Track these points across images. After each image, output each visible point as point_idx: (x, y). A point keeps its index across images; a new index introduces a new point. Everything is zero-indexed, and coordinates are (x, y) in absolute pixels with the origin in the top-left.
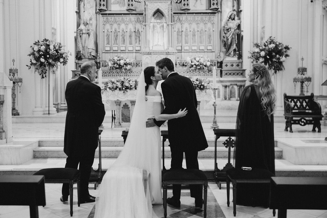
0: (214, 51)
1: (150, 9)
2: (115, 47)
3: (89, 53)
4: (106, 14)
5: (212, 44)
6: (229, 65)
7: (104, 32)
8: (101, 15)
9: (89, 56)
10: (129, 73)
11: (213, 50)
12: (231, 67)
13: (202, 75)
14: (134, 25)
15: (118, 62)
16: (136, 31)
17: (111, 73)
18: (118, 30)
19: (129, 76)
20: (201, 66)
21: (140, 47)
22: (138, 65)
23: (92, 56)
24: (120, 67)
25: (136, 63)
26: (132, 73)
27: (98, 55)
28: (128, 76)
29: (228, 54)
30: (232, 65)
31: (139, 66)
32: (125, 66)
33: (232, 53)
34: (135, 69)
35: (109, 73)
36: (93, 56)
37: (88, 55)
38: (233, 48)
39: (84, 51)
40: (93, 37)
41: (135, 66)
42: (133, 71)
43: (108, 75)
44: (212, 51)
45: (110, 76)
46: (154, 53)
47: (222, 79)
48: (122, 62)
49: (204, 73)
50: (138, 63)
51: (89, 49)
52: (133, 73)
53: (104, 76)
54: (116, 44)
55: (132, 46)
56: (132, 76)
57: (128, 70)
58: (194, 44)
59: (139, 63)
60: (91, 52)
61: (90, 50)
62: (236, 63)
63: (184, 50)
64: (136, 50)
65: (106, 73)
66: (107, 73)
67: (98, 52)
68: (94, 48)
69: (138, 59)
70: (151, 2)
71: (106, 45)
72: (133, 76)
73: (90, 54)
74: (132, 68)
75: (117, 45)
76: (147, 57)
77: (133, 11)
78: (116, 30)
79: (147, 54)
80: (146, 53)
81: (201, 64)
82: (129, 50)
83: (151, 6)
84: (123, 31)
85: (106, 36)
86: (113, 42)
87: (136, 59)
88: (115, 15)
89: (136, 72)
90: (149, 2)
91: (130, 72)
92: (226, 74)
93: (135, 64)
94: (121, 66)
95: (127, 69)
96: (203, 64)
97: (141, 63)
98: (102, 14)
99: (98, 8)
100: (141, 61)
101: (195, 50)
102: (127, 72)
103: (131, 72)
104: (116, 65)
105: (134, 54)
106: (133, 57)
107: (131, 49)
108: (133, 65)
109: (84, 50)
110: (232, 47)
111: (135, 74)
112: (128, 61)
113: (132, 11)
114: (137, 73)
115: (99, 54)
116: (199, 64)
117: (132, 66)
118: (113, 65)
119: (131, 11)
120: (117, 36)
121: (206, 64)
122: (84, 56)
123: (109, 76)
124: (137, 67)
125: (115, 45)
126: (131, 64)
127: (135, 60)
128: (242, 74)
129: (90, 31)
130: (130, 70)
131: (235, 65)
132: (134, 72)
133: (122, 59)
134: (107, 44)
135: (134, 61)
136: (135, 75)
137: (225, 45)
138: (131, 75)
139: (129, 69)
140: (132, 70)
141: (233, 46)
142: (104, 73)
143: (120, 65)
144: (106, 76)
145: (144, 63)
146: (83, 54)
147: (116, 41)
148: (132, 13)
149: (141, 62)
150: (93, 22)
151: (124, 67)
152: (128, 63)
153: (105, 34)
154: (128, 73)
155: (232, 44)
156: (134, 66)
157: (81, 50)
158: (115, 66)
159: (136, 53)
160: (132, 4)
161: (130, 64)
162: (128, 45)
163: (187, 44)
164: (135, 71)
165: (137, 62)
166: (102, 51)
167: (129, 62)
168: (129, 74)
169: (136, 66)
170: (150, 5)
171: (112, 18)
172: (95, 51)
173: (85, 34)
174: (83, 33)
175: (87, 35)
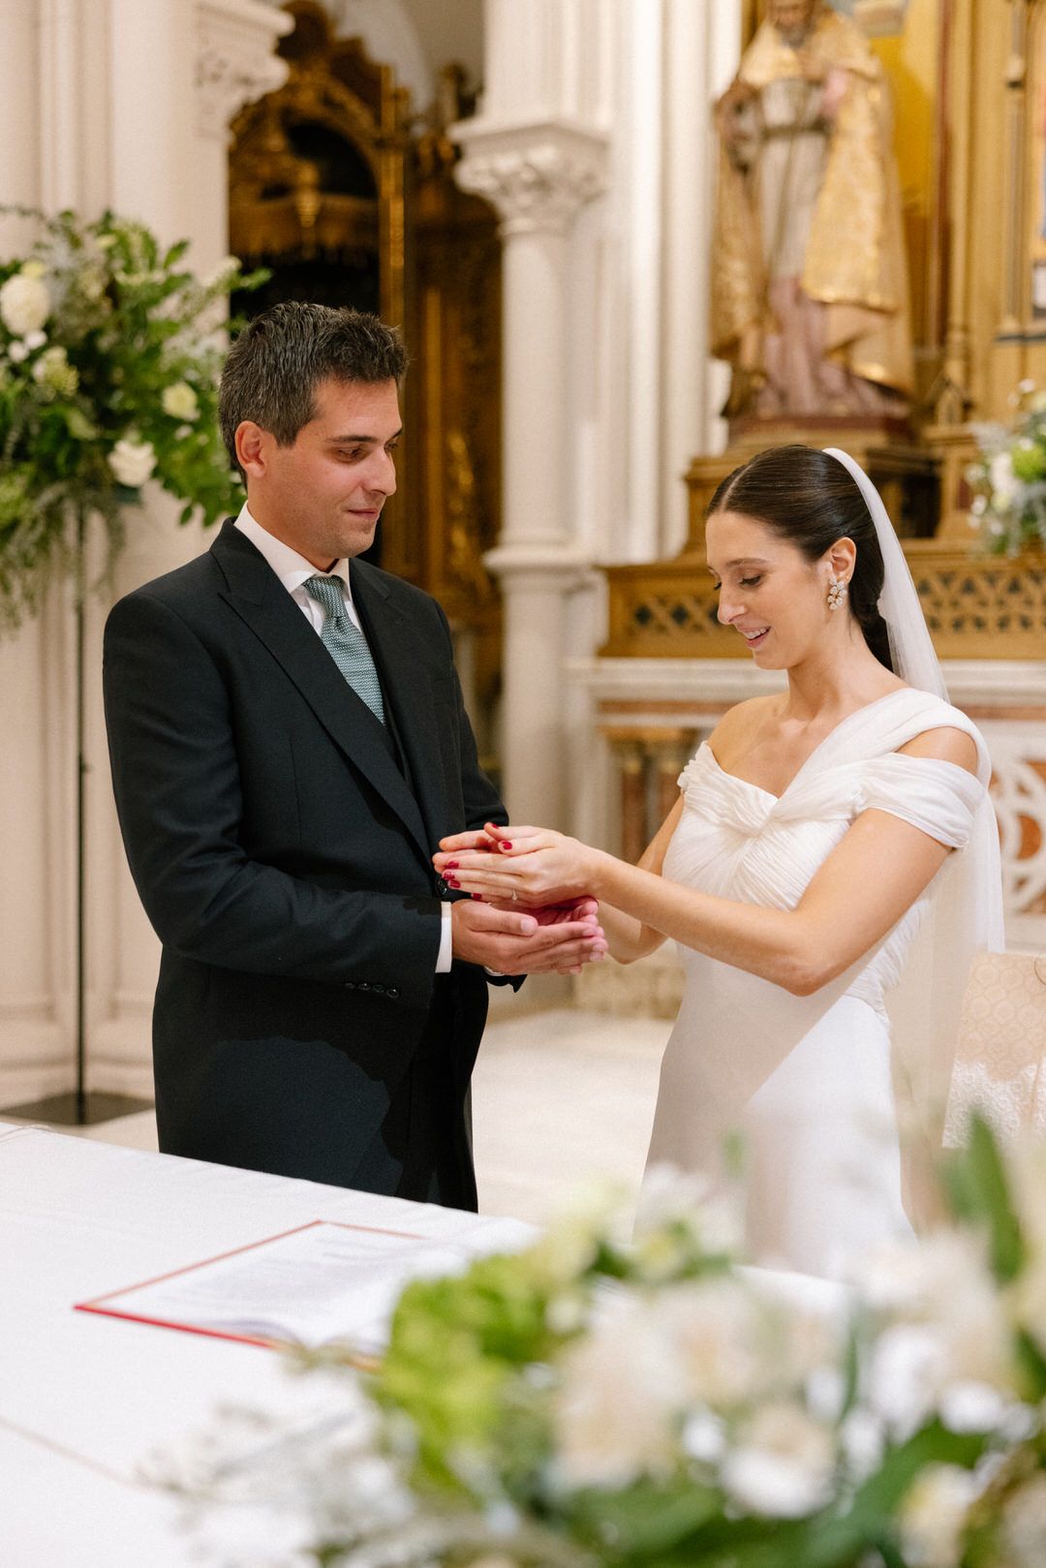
3: (828, 353)
7: (1017, 85)
9: (831, 396)
17: (1028, 584)
23: (871, 397)
27: (954, 370)
35: (1014, 587)
36: (884, 390)
37: (817, 380)
39: (773, 342)
43: (991, 615)
45: (1015, 625)
51: (824, 305)
53: (946, 625)
60: (847, 346)
61: (839, 326)
65: (969, 587)
66: (981, 584)
67: (956, 337)
68: (893, 293)
71: (1036, 246)
109: (780, 328)
115: (967, 357)
118: (1040, 488)
122: (783, 396)
123: (1003, 624)
129: (838, 85)
142: (956, 585)
144: (969, 627)
146: (764, 374)
166: (996, 318)
172: (901, 330)
173: (790, 132)
174: (768, 134)
175: (807, 148)
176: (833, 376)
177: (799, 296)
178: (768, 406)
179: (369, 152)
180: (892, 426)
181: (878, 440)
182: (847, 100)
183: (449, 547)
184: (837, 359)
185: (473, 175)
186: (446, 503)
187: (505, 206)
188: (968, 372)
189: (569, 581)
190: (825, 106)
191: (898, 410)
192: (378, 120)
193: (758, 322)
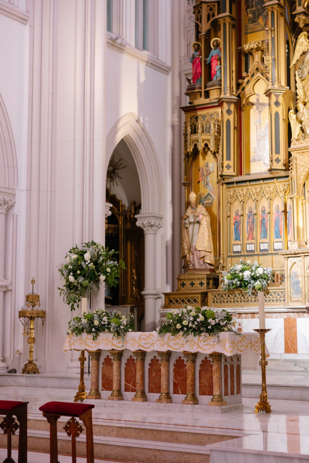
1: (302, 166)
2: (249, 244)
3: (201, 258)
4: (232, 183)
7: (229, 217)
8: (225, 186)
9: (201, 265)
14: (283, 198)
15: (241, 274)
16: (288, 210)
17: (231, 295)
18: (254, 211)
23: (208, 265)
24: (243, 284)
26: (269, 295)
27: (221, 261)
32: (252, 281)
35: (229, 296)
36: (210, 264)
37: (199, 263)
39: (192, 256)
40: (206, 229)
42: (272, 291)
43: (225, 300)
45: (229, 302)
46: (303, 253)
48: (247, 274)
51: (200, 251)
52: (271, 295)
54: (252, 239)
55: (280, 240)
56: (269, 301)
57: (259, 289)
60: (203, 257)
61: (202, 254)
65: (222, 296)
66: (224, 296)
67: (221, 256)
68: (210, 249)
70: (303, 152)
71: (233, 242)
73: (204, 262)
75: (254, 241)
76: (294, 262)
77: (279, 171)
78: (250, 212)
79: (293, 256)
80: (291, 254)
82: (275, 248)
83: (304, 160)
84: (263, 212)
85: (235, 225)
86: (246, 235)
88: (248, 183)
90: (299, 151)
91: (266, 294)
94: (247, 281)
98: (227, 184)
99: (220, 173)
100: (285, 270)
103: (268, 293)
104: (236, 280)
107: (278, 246)
109: (193, 254)
111: (275, 296)
112: (260, 271)
113: (277, 173)
114: (278, 295)
115: (223, 259)
118: (231, 281)
119: (276, 171)
120: (253, 222)
122: (193, 265)
123: (227, 302)
125: (250, 241)
126: (266, 277)
129: (201, 216)
132: (273, 294)
133: (248, 269)
134: (236, 239)
136: (275, 299)
138: (268, 299)
142: (220, 296)
143: (242, 280)
146: (190, 262)
147: (251, 232)
148: (277, 175)
150: (213, 198)
151: (250, 283)
153: (233, 221)
157: (186, 254)
158: (234, 282)
160: (278, 158)
162: (274, 239)
166: (227, 253)
170: (301, 157)
171: (244, 188)
172: (212, 255)
173: (194, 223)
174: (190, 223)
175: (197, 225)
176: (201, 262)
177: (196, 249)
178: (191, 267)
179: (117, 216)
180: (211, 270)
181: (209, 273)
182: (202, 219)
183: (132, 290)
184: (202, 259)
185: (138, 224)
186: (131, 282)
187: (145, 229)
188: (223, 261)
189: (156, 297)
190: (199, 219)
191: (213, 268)
192: (119, 210)
193: (189, 253)
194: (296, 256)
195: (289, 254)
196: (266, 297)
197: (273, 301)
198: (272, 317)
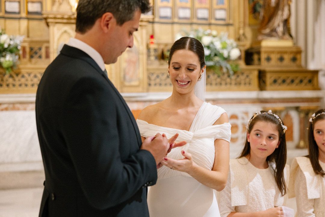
0: (231, 22)
5: (226, 6)
6: (274, 57)
10: (11, 76)
11: (230, 19)
12: (279, 63)
13: (214, 82)
19: (11, 86)
20: (217, 59)
21: (41, 3)
22: (36, 53)
25: (31, 49)
26: (20, 76)
28: (8, 85)
29: (267, 31)
30: (281, 59)
31: (40, 57)
33: (280, 29)
34: (29, 66)
38: (282, 15)
41: (28, 56)
42: (24, 71)
44: (227, 22)
47: (266, 94)
49: (219, 80)
50: (36, 47)
52: (23, 76)
56: (20, 85)
57: (7, 68)
58: (184, 4)
59: (40, 49)
62: (291, 53)
63: (161, 17)
64: (29, 13)
69: (36, 36)
72: (23, 86)
74: (18, 63)
76: (65, 32)
79: (65, 21)
80: (63, 18)
81: (216, 55)
87: (28, 37)
89: (32, 75)
91: (15, 76)
92: (275, 81)
93: (28, 50)
95: (5, 65)
96: (221, 55)
97: (47, 48)
100: (48, 42)
101: (185, 18)
102: (4, 75)
103: (17, 75)
105: (24, 23)
106: (19, 30)
107: (12, 7)
108: (21, 52)
110: (280, 13)
111: (29, 79)
112: (5, 40)
116: (213, 55)
117: (19, 58)
121: (229, 56)
124: (34, 60)
126: (15, 50)
127: (27, 39)
128: (310, 81)
130: (11, 67)
131: (287, 57)
132: (26, 75)
135: (24, 41)
136: (29, 83)
137: (254, 10)
138: (17, 83)
139: (11, 64)
140: (19, 69)
141: (283, 10)
145: (55, 47)
149: (45, 45)
152: (6, 46)
154: (7, 76)
155: (281, 6)
156: (24, 56)
159: (28, 19)
161: (11, 52)
163: (165, 3)
164: (29, 71)
165: (33, 46)
167: (9, 45)
168: (11, 80)
169: (31, 57)
194: (69, 21)
195: (59, 18)
196: (14, 80)
197: (26, 85)
198: (25, 109)
